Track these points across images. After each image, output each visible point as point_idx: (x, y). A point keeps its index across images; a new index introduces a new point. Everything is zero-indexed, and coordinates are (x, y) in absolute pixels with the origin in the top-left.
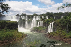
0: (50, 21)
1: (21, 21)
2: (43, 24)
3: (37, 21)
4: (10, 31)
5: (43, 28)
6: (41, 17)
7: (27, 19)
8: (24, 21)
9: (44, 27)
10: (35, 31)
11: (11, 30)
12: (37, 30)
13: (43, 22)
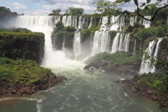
0: (150, 35)
1: (60, 32)
2: (131, 44)
3: (113, 34)
4: (8, 62)
5: (127, 58)
6: (127, 22)
7: (79, 27)
8: (70, 33)
9: (130, 55)
11: (15, 59)
12: (106, 64)
13: (131, 37)
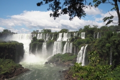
3: (64, 43)
5: (70, 57)
6: (72, 36)
7: (47, 40)
8: (40, 43)
9: (72, 55)
10: (53, 63)
12: (58, 60)
